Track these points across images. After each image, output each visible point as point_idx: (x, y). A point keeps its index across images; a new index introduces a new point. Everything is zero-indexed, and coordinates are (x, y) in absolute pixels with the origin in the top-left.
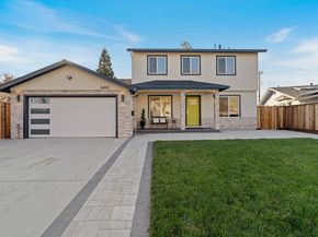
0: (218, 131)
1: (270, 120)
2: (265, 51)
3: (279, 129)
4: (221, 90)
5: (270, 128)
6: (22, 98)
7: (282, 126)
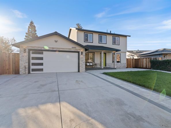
0: (115, 69)
1: (130, 64)
2: (130, 36)
3: (133, 68)
4: (116, 51)
5: (130, 67)
6: (27, 50)
7: (134, 67)
